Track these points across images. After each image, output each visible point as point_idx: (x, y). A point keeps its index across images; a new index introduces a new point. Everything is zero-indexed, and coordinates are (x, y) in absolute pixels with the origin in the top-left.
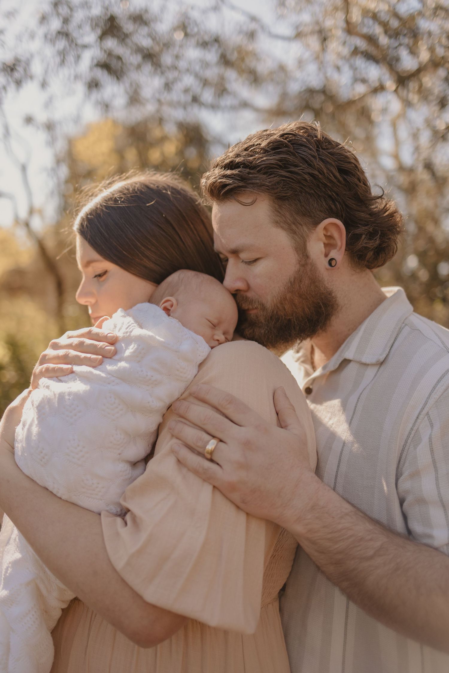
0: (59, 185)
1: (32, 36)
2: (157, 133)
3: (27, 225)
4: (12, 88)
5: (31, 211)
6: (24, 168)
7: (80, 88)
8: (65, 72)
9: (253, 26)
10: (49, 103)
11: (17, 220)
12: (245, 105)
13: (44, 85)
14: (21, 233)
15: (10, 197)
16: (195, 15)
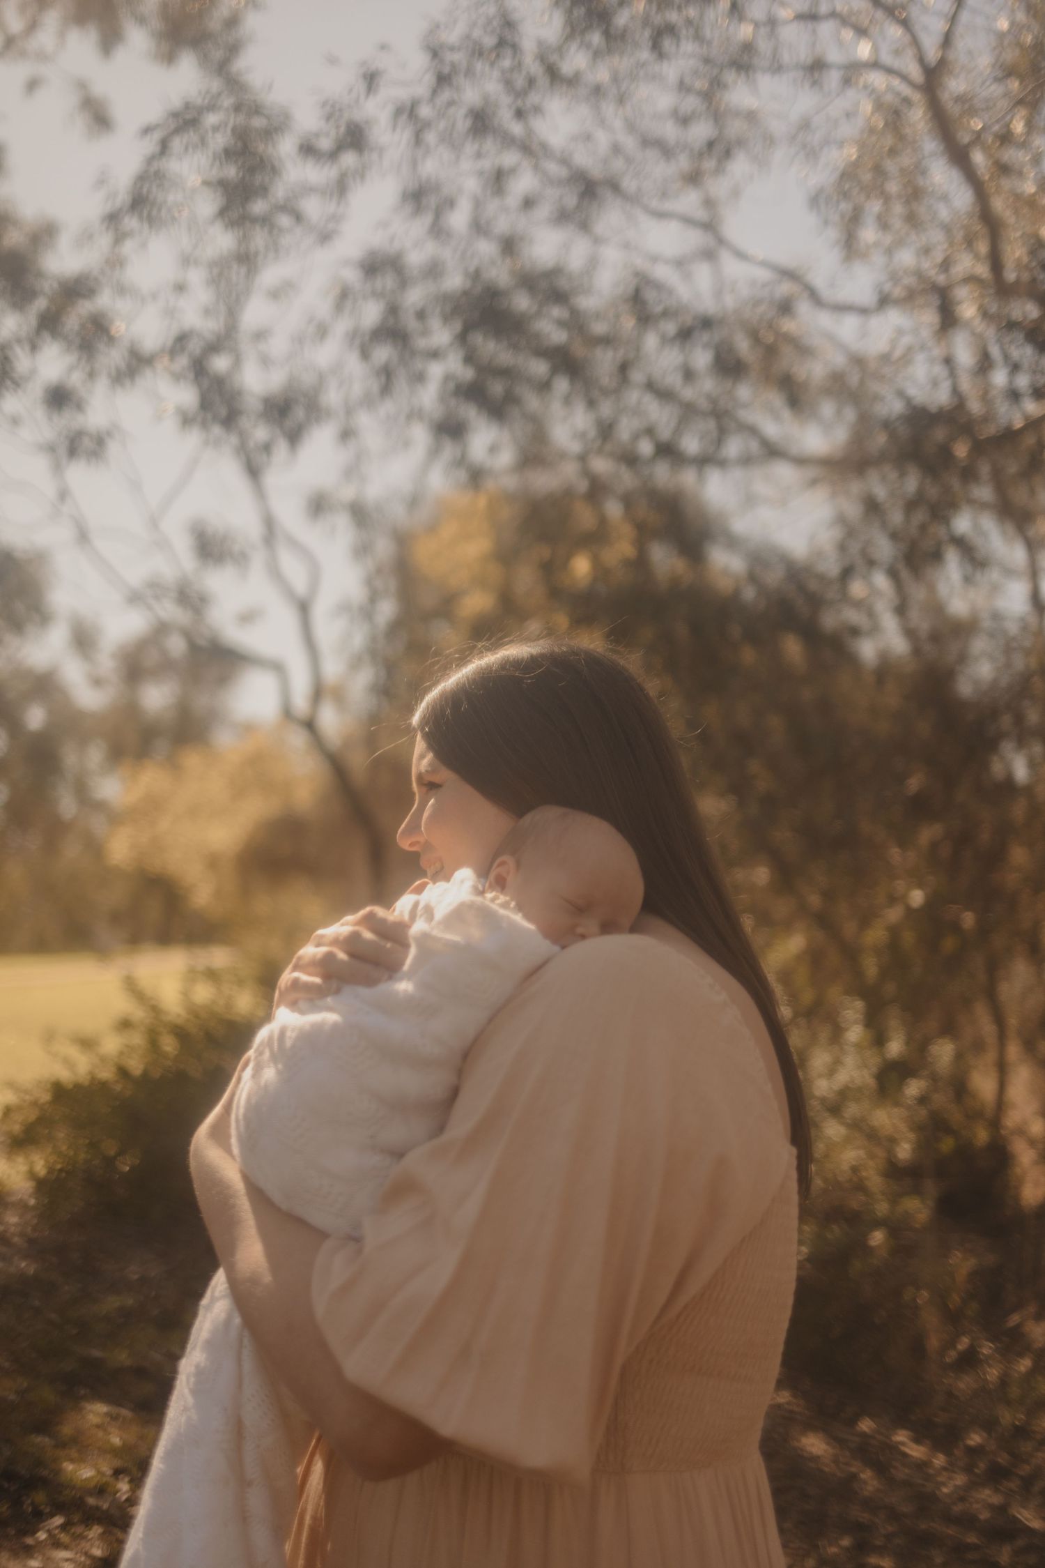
0: (374, 639)
1: (322, 332)
2: (585, 518)
3: (310, 725)
4: (281, 448)
5: (318, 692)
6: (304, 608)
7: (420, 435)
8: (388, 407)
9: (785, 288)
10: (352, 471)
11: (287, 713)
12: (772, 451)
13: (347, 435)
14: (297, 740)
15: (278, 668)
16: (662, 273)
